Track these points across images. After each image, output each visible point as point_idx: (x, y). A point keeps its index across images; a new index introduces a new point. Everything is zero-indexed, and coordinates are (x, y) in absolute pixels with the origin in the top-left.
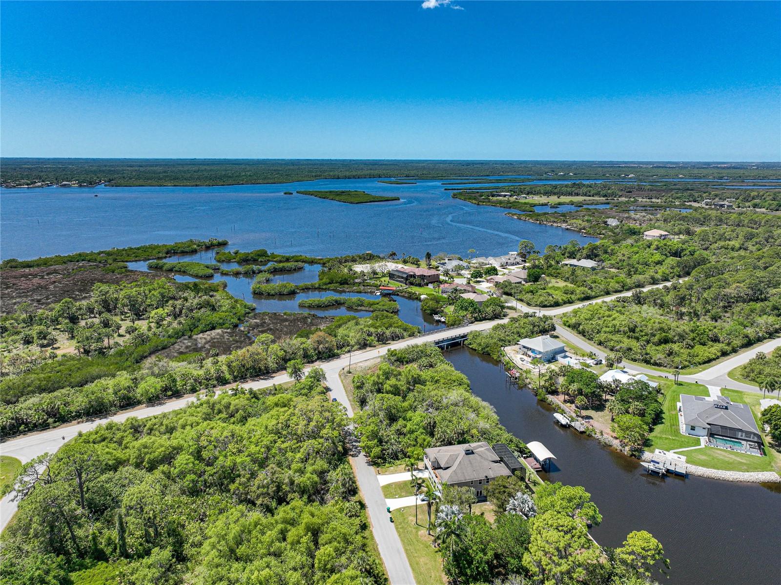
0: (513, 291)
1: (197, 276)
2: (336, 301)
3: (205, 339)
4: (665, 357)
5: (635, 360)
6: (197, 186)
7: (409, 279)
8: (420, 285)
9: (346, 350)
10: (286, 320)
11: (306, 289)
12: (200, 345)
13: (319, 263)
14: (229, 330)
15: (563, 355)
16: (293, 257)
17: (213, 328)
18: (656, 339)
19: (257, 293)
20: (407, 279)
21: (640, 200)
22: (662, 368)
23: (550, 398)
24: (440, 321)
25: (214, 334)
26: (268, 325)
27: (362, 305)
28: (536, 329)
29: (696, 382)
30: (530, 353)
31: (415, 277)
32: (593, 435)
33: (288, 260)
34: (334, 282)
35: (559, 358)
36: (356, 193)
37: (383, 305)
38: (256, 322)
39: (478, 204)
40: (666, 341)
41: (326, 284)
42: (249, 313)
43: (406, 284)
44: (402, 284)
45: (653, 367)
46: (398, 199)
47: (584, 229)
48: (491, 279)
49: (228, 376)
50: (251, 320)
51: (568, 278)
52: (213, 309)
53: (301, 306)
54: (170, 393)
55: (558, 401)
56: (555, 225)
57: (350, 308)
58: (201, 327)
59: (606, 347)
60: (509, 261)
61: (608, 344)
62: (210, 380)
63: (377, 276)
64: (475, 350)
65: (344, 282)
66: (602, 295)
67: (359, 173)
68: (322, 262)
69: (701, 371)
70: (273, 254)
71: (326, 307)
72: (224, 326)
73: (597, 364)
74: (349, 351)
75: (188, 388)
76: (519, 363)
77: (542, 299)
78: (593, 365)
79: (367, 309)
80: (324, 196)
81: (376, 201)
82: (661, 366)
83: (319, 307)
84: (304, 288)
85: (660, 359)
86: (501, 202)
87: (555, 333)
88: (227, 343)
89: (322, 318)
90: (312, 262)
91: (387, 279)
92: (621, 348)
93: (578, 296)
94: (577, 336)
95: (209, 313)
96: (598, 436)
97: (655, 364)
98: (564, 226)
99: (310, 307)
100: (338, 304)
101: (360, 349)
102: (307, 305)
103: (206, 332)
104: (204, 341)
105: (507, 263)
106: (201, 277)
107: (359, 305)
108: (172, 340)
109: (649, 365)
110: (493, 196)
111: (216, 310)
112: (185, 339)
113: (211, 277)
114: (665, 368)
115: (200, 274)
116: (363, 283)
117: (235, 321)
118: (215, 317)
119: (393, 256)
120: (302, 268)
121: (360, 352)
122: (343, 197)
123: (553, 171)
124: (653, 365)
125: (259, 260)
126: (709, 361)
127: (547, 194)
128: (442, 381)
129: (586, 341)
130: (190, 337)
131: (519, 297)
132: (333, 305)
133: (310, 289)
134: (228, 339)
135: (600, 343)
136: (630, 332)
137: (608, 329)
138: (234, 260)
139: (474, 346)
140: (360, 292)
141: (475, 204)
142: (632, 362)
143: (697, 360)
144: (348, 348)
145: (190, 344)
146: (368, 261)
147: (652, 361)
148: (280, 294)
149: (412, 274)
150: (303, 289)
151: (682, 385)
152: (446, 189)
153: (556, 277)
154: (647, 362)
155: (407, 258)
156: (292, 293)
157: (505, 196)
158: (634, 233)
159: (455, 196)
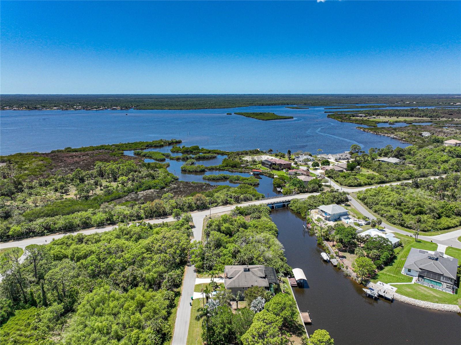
0: (333, 176)
1: (156, 160)
2: (224, 177)
3: (143, 194)
4: (415, 223)
5: (394, 224)
6: (181, 109)
7: (272, 166)
8: (278, 170)
9: (214, 205)
10: (191, 186)
11: (211, 169)
12: (139, 197)
13: (227, 155)
14: (158, 190)
15: (346, 217)
16: (213, 151)
17: (150, 189)
19: (183, 170)
20: (271, 166)
23: (325, 243)
24: (279, 192)
25: (149, 192)
26: (180, 189)
27: (238, 180)
28: (335, 200)
29: (431, 241)
30: (324, 214)
31: (276, 165)
32: (342, 269)
33: (209, 152)
34: (229, 165)
35: (342, 218)
36: (268, 114)
37: (250, 181)
38: (174, 187)
39: (342, 122)
40: (421, 213)
41: (223, 167)
42: (173, 181)
43: (270, 169)
44: (268, 169)
45: (406, 229)
46: (292, 118)
47: (405, 138)
48: (324, 168)
49: (143, 215)
50: (172, 185)
51: (375, 169)
52: (153, 178)
53: (204, 179)
54: (109, 222)
55: (329, 245)
56: (386, 135)
57: (231, 181)
58: (143, 187)
59: (379, 214)
60: (341, 157)
61: (380, 212)
62: (132, 216)
63: (256, 163)
64: (293, 210)
65: (235, 166)
66: (393, 181)
67: (276, 102)
69: (440, 234)
70: (203, 148)
71: (218, 180)
72: (156, 188)
73: (366, 224)
74: (216, 206)
75: (119, 220)
76: (315, 220)
77: (350, 181)
78: (364, 225)
79: (240, 182)
80: (248, 115)
82: (411, 229)
83: (214, 180)
85: (411, 224)
86: (357, 120)
87: (348, 203)
88: (153, 197)
89: (212, 186)
90: (223, 154)
91: (260, 165)
92: (387, 215)
93: (376, 181)
94: (363, 206)
95: (150, 180)
96: (344, 269)
97: (407, 227)
98: (392, 136)
99: (209, 180)
100: (225, 178)
101: (223, 205)
102: (207, 178)
103: (145, 190)
104: (142, 195)
105: (340, 158)
106: (158, 160)
107: (236, 180)
108: (125, 194)
109: (403, 228)
110: (353, 117)
111: (155, 178)
112: (133, 194)
113: (164, 160)
114: (413, 230)
115: (158, 159)
116: (246, 167)
117: (163, 185)
118: (152, 182)
119: (270, 152)
120: (216, 157)
121: (223, 207)
122: (258, 117)
124: (406, 228)
125: (194, 152)
126: (449, 228)
127: (390, 115)
128: (259, 227)
129: (367, 210)
130: (136, 193)
131: (336, 180)
132: (222, 179)
133: (214, 169)
134: (155, 195)
135: (375, 211)
136: (398, 205)
137: (383, 203)
138: (180, 151)
139: (293, 208)
140: (241, 172)
141: (340, 121)
142: (392, 225)
143: (439, 226)
144: (216, 204)
145: (134, 196)
147: (405, 225)
148: (196, 172)
149: (274, 162)
150: (210, 169)
151: (420, 242)
152: (325, 112)
153: (368, 168)
154: (402, 225)
155: (278, 153)
156: (203, 171)
157: (361, 116)
158: (438, 142)
159: (329, 116)
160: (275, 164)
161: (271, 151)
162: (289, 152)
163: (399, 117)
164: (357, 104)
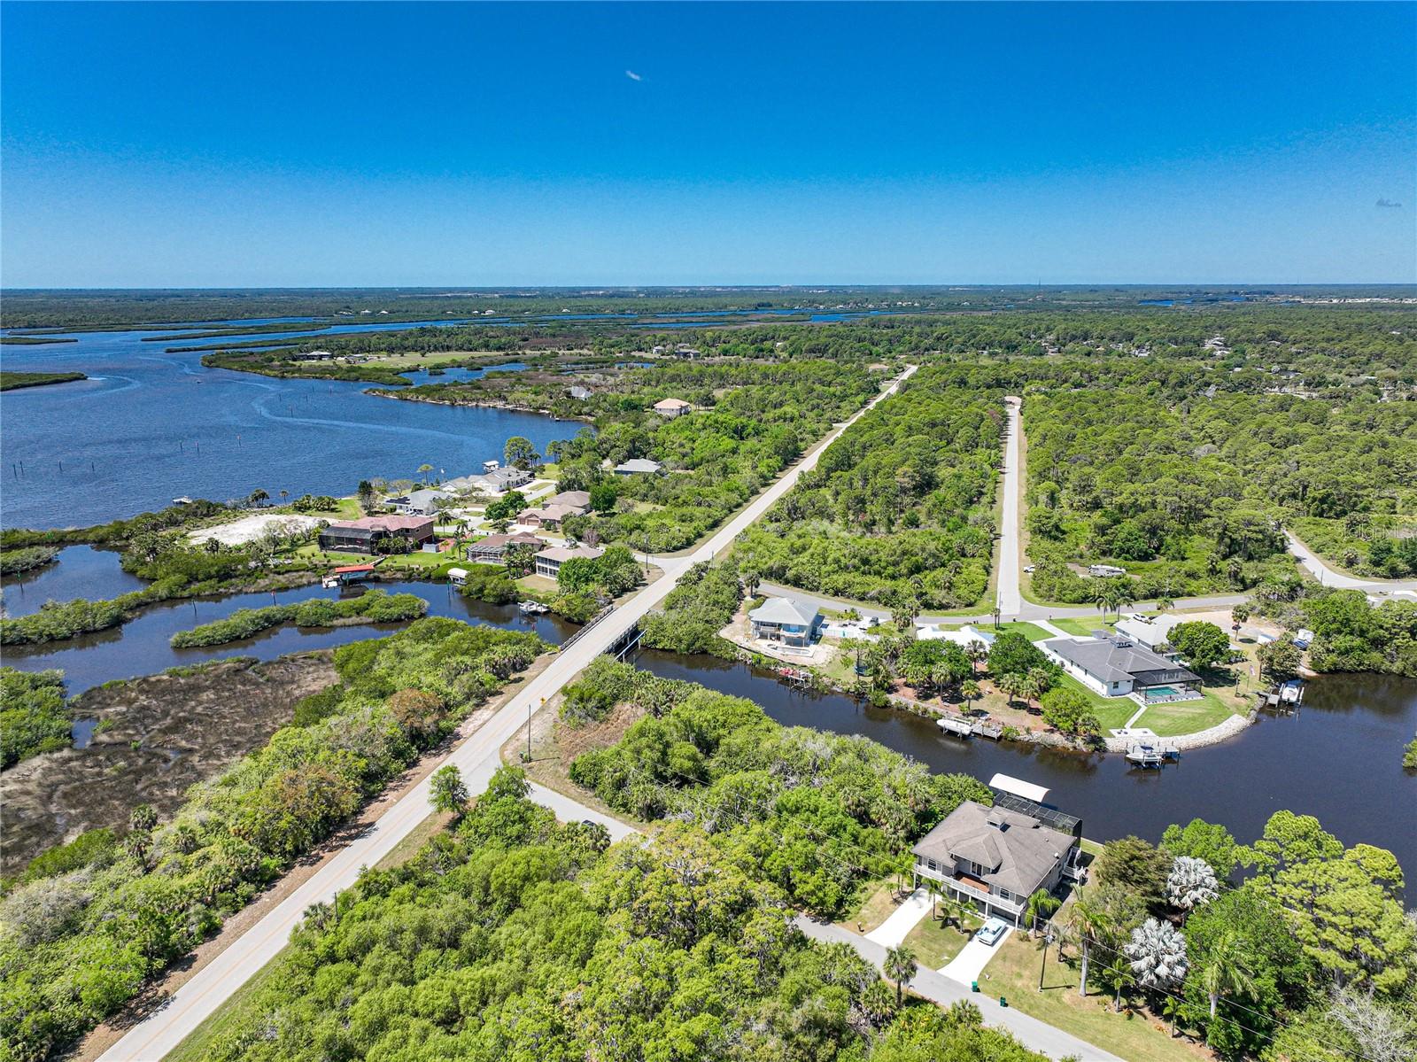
2: (267, 619)
7: (379, 542)
8: (403, 551)
9: (459, 716)
11: (139, 607)
13: (84, 542)
17: (16, 758)
18: (903, 569)
19: (12, 644)
20: (373, 543)
21: (561, 352)
22: (950, 610)
23: (893, 698)
24: (536, 613)
29: (1014, 620)
30: (782, 632)
32: (1018, 738)
39: (283, 377)
40: (917, 569)
43: (373, 554)
46: (81, 378)
48: (531, 516)
49: (270, 861)
51: (646, 495)
55: (910, 701)
57: (313, 627)
59: (849, 598)
60: (511, 479)
63: (282, 548)
64: (672, 651)
66: (727, 515)
68: (91, 536)
71: (252, 636)
76: (777, 654)
77: (664, 536)
79: (355, 619)
81: (29, 386)
82: (948, 608)
83: (235, 640)
84: (133, 604)
86: (324, 370)
90: (61, 542)
91: (315, 549)
96: (1024, 736)
101: (478, 706)
102: (202, 643)
105: (508, 482)
107: (332, 617)
110: (294, 360)
119: (260, 500)
120: (51, 559)
123: (348, 307)
126: (986, 586)
132: (264, 628)
133: (147, 604)
134: (99, 774)
135: (837, 593)
136: (864, 565)
139: (666, 644)
140: (287, 589)
141: (275, 376)
146: (207, 520)
149: (382, 529)
152: (169, 351)
155: (302, 499)
157: (321, 357)
158: (635, 407)
159: (211, 364)
160: (384, 534)
161: (264, 495)
162: (366, 489)
163: (428, 354)
164: (222, 320)
